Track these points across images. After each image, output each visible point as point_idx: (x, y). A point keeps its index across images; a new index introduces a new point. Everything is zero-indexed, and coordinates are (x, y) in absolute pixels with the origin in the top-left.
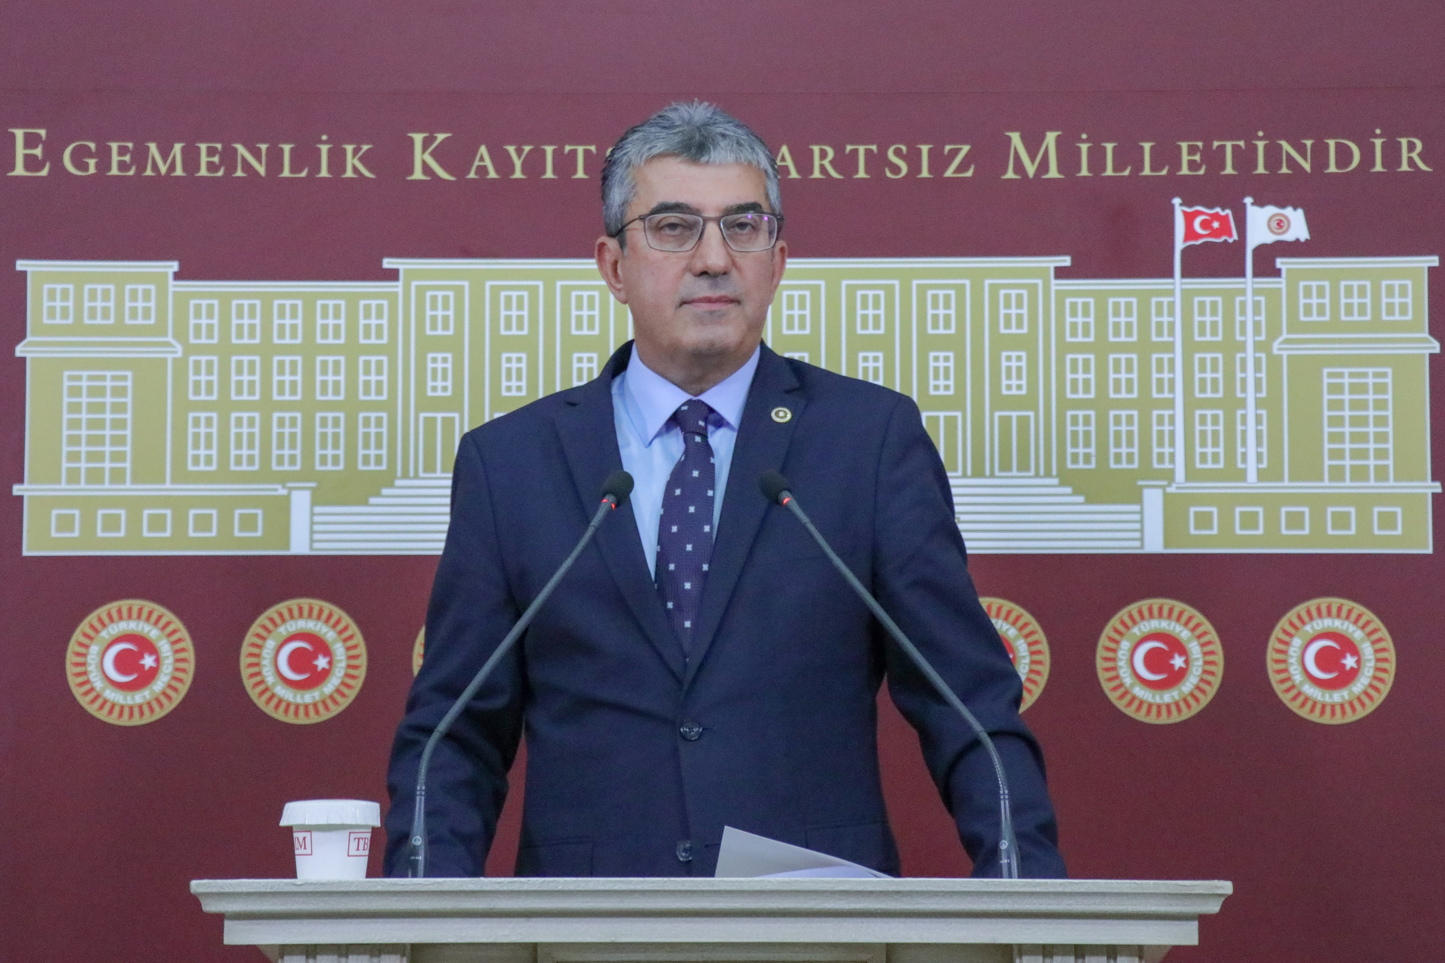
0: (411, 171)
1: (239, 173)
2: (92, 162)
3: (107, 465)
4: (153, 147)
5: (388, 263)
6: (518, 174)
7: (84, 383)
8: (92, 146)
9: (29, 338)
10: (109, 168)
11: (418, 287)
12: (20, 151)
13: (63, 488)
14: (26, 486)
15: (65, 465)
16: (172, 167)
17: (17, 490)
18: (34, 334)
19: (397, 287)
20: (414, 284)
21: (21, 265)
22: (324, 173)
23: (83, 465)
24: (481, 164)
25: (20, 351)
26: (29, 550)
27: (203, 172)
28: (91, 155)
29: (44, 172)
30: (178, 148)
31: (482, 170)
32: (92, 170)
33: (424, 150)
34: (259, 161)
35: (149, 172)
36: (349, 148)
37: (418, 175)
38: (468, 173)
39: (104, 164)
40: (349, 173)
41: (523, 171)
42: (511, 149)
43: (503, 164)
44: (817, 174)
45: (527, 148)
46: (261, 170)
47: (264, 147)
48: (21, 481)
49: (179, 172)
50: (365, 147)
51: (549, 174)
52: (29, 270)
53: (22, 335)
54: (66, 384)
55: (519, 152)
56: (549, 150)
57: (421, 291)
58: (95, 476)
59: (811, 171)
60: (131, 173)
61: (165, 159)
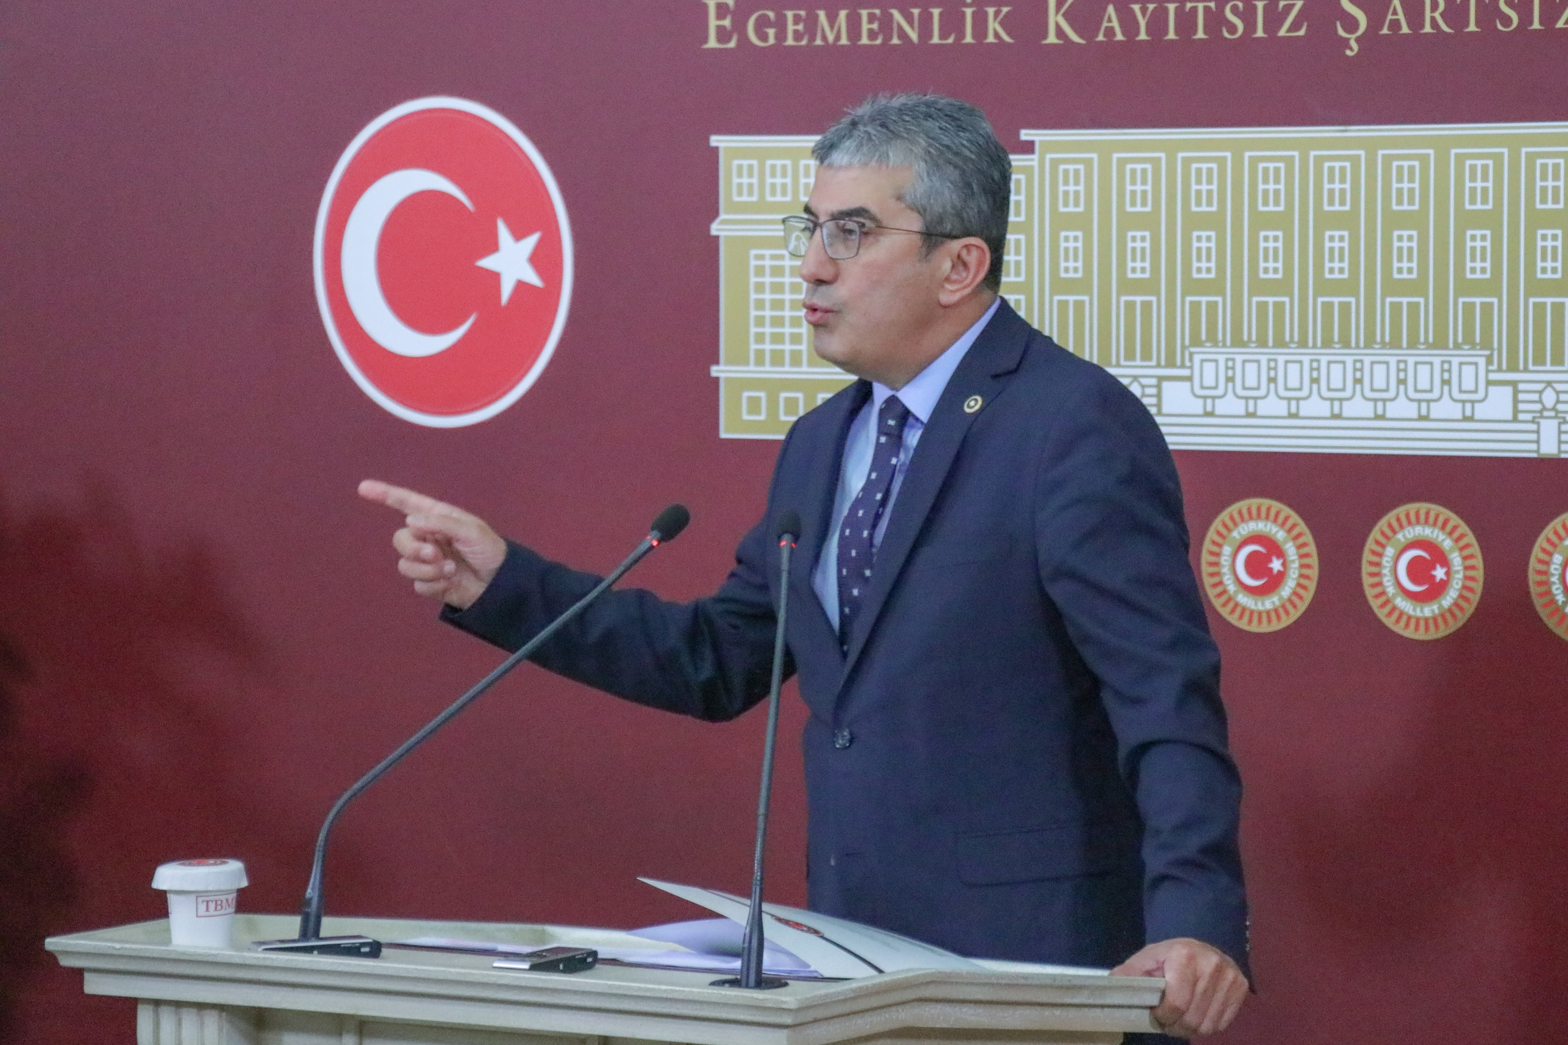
0: (1045, 35)
1: (895, 41)
2: (771, 32)
3: (787, 347)
4: (822, 15)
5: (1026, 135)
6: (1143, 36)
7: (768, 263)
8: (771, 15)
9: (723, 216)
10: (785, 38)
11: (1052, 160)
12: (713, 23)
13: (751, 371)
14: (721, 367)
15: (753, 347)
16: (838, 37)
17: (715, 371)
18: (727, 213)
19: (1032, 160)
20: (1049, 156)
21: (716, 140)
22: (969, 39)
23: (768, 347)
24: (1110, 25)
25: (715, 229)
26: (727, 431)
27: (865, 40)
28: (770, 24)
29: (732, 44)
30: (843, 14)
31: (1110, 32)
32: (772, 41)
33: (1057, 11)
34: (912, 26)
35: (819, 42)
36: (991, 11)
37: (1052, 38)
38: (1097, 36)
39: (781, 35)
40: (991, 39)
41: (1148, 32)
42: (1136, 7)
43: (1129, 23)
44: (1428, 29)
45: (1151, 7)
46: (914, 36)
47: (916, 12)
48: (717, 362)
49: (844, 41)
50: (1005, 10)
51: (1171, 35)
52: (721, 145)
53: (715, 214)
54: (753, 263)
55: (1144, 11)
56: (1172, 7)
57: (1055, 163)
58: (777, 358)
59: (1422, 26)
60: (804, 42)
61: (832, 27)
